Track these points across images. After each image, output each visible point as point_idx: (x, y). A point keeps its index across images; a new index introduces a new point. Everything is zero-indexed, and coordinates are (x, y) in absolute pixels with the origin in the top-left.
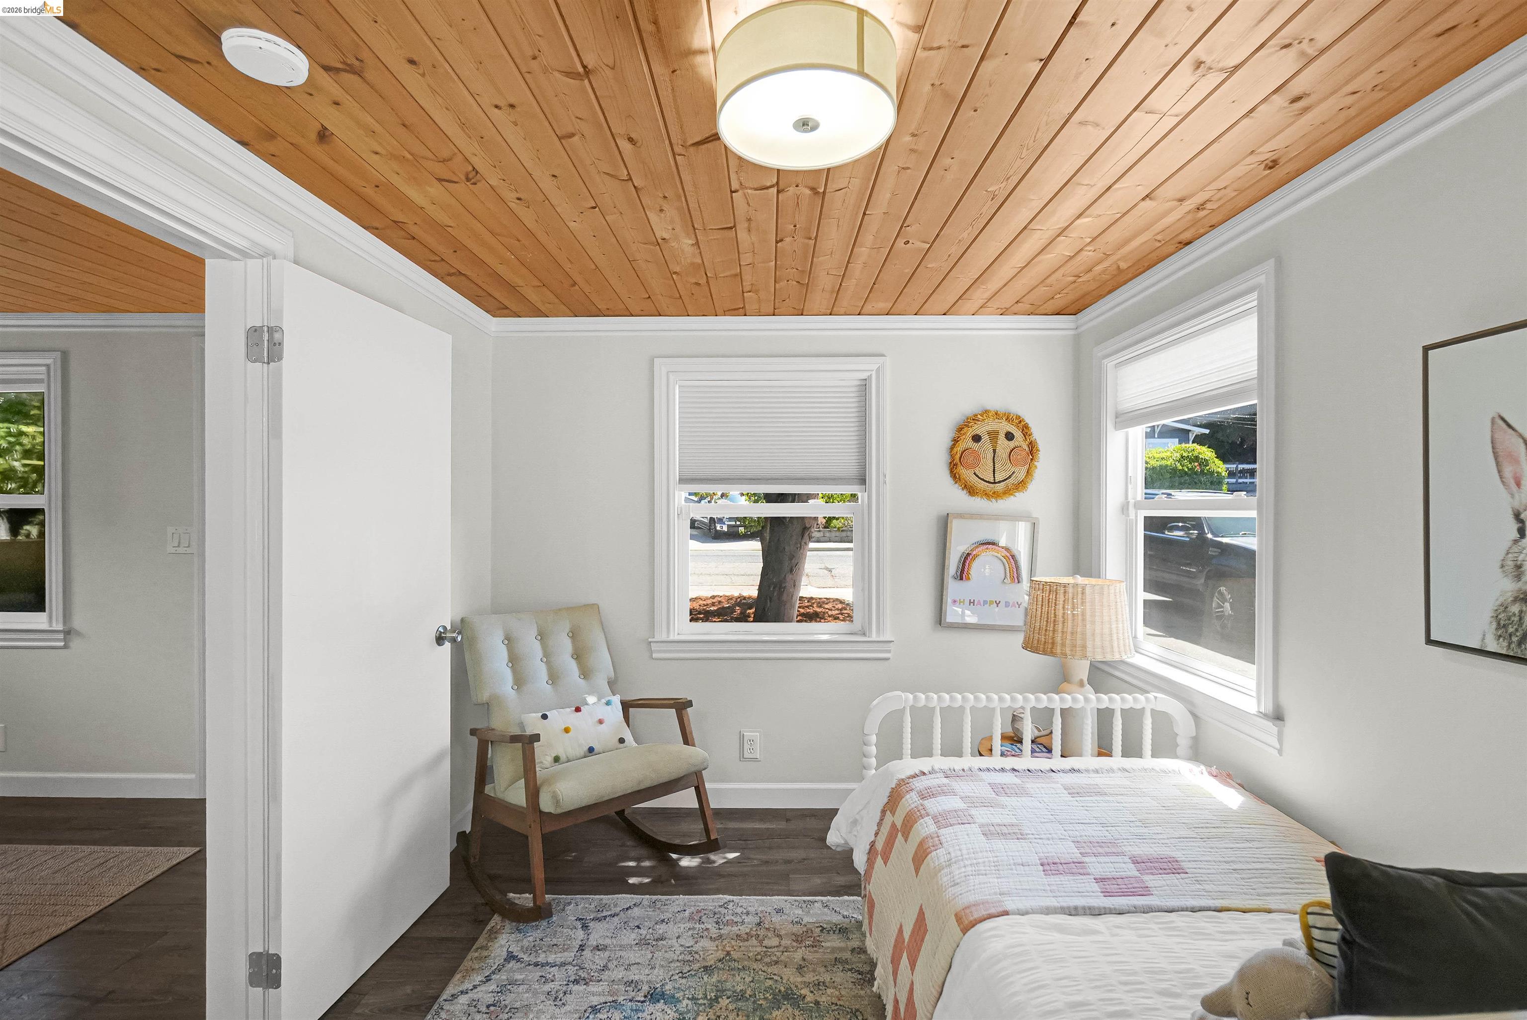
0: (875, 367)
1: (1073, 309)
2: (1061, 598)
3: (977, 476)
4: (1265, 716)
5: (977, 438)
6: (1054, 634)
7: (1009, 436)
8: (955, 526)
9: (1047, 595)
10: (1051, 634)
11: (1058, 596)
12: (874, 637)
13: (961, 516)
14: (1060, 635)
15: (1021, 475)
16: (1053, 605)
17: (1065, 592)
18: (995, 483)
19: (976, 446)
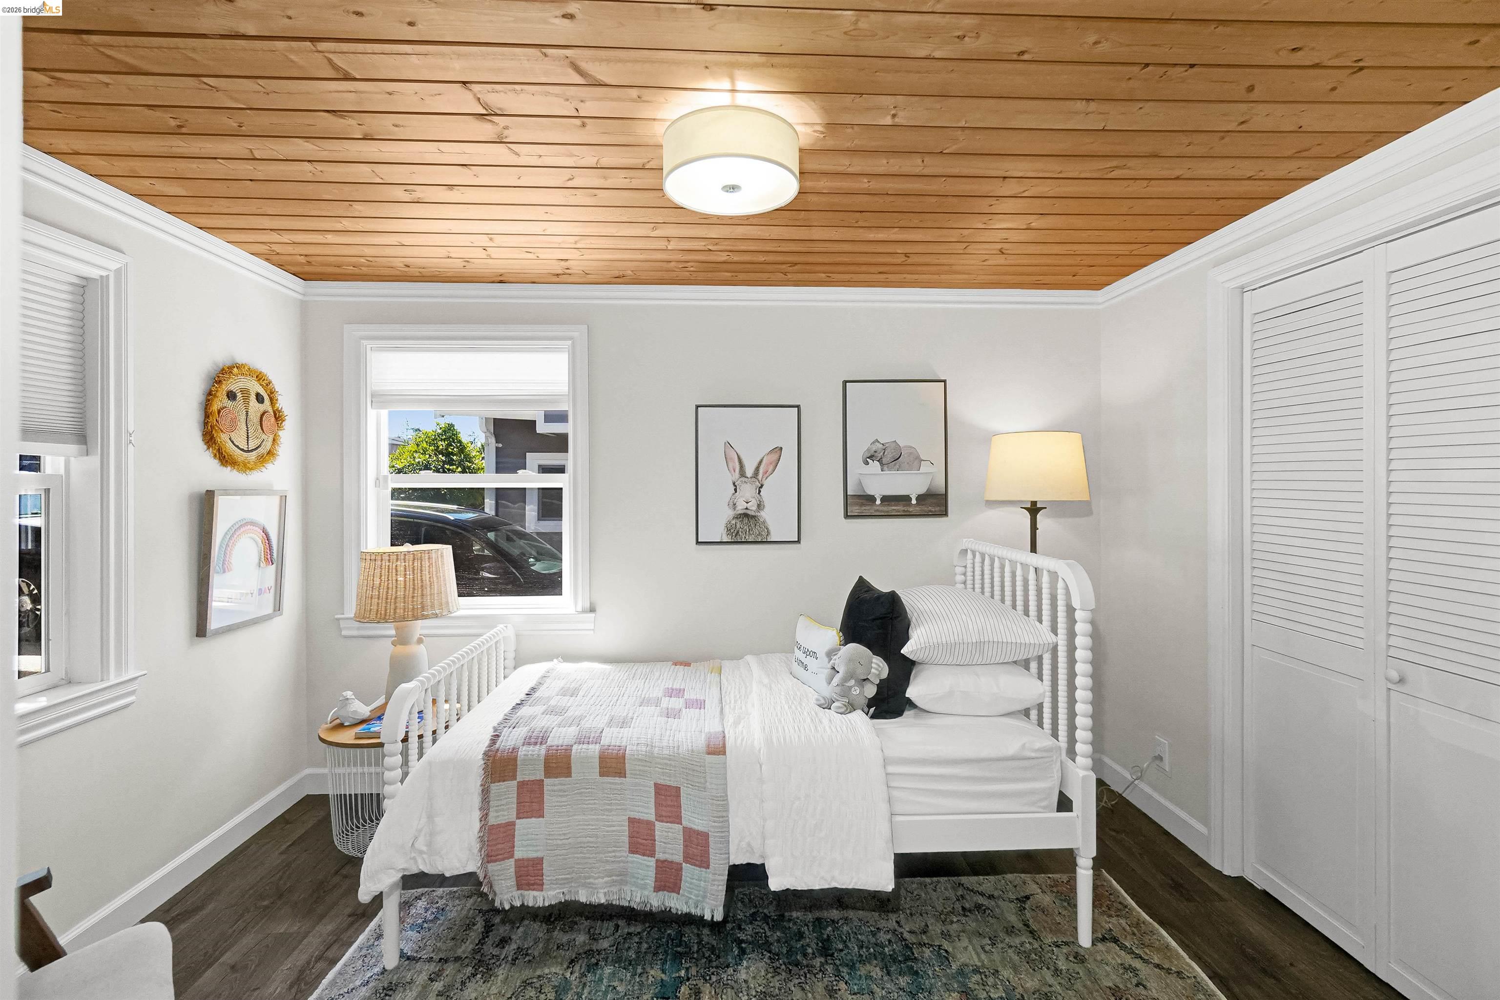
0: (114, 266)
1: (305, 277)
2: (426, 564)
3: (233, 442)
4: (584, 611)
5: (231, 396)
6: (422, 598)
7: (259, 398)
8: (222, 504)
9: (411, 563)
10: (419, 598)
11: (423, 563)
12: (113, 680)
13: (226, 492)
14: (429, 598)
15: (268, 445)
16: (419, 571)
17: (429, 558)
18: (248, 451)
19: (229, 404)
